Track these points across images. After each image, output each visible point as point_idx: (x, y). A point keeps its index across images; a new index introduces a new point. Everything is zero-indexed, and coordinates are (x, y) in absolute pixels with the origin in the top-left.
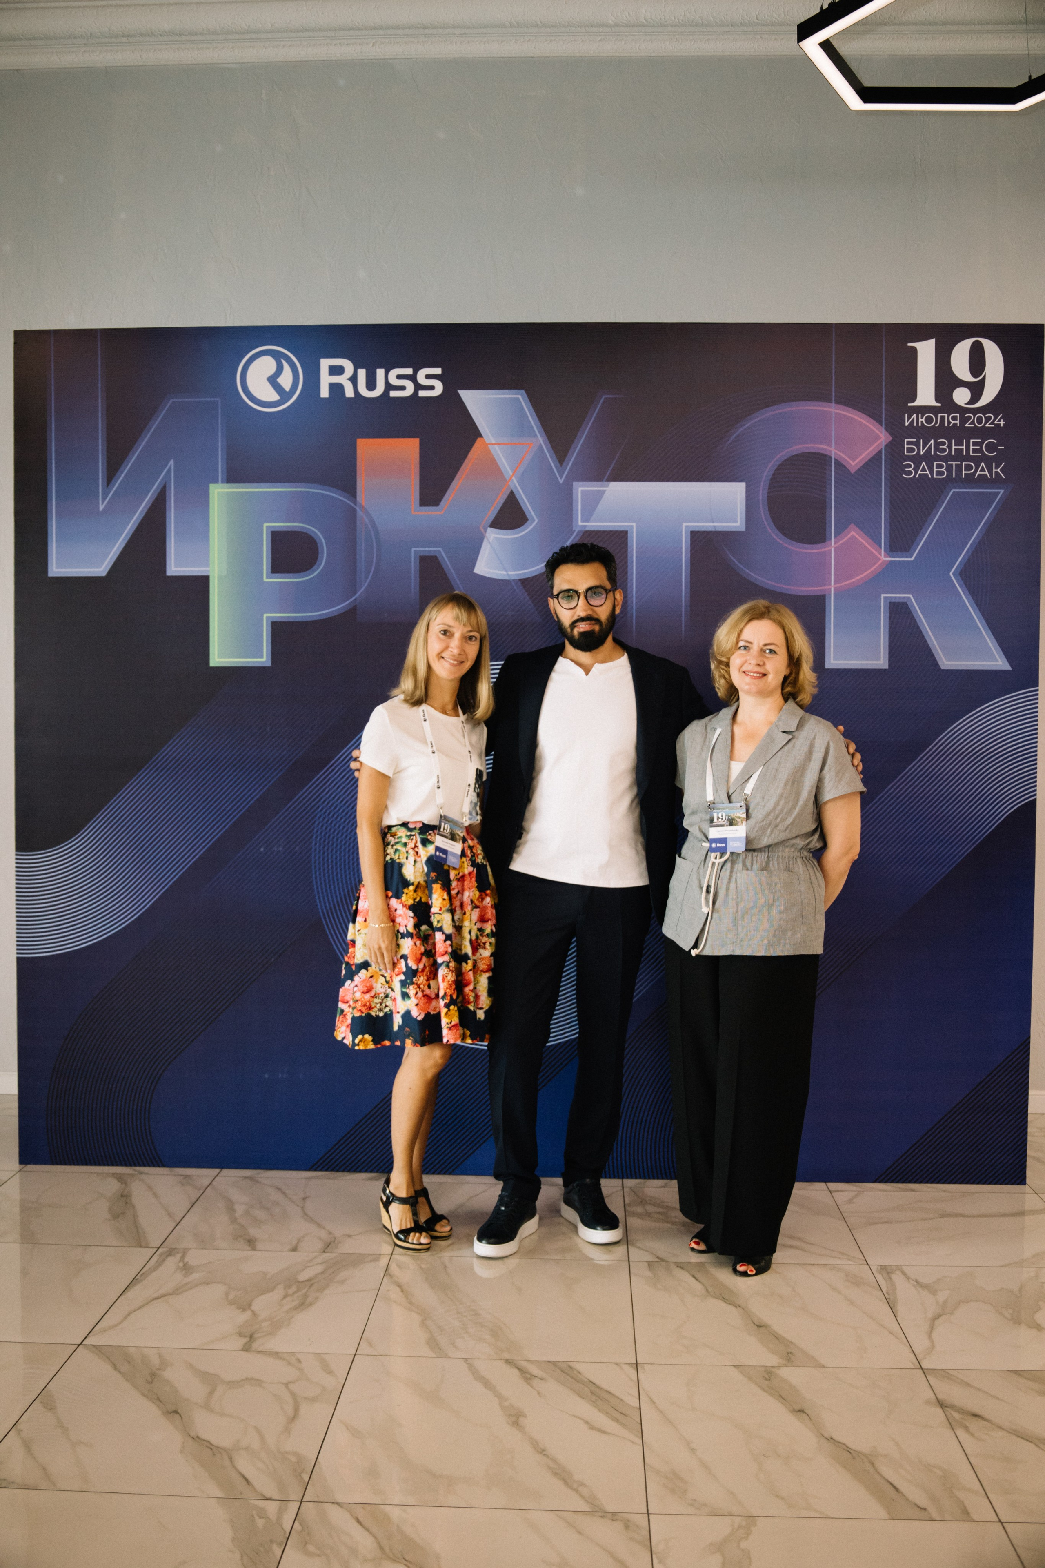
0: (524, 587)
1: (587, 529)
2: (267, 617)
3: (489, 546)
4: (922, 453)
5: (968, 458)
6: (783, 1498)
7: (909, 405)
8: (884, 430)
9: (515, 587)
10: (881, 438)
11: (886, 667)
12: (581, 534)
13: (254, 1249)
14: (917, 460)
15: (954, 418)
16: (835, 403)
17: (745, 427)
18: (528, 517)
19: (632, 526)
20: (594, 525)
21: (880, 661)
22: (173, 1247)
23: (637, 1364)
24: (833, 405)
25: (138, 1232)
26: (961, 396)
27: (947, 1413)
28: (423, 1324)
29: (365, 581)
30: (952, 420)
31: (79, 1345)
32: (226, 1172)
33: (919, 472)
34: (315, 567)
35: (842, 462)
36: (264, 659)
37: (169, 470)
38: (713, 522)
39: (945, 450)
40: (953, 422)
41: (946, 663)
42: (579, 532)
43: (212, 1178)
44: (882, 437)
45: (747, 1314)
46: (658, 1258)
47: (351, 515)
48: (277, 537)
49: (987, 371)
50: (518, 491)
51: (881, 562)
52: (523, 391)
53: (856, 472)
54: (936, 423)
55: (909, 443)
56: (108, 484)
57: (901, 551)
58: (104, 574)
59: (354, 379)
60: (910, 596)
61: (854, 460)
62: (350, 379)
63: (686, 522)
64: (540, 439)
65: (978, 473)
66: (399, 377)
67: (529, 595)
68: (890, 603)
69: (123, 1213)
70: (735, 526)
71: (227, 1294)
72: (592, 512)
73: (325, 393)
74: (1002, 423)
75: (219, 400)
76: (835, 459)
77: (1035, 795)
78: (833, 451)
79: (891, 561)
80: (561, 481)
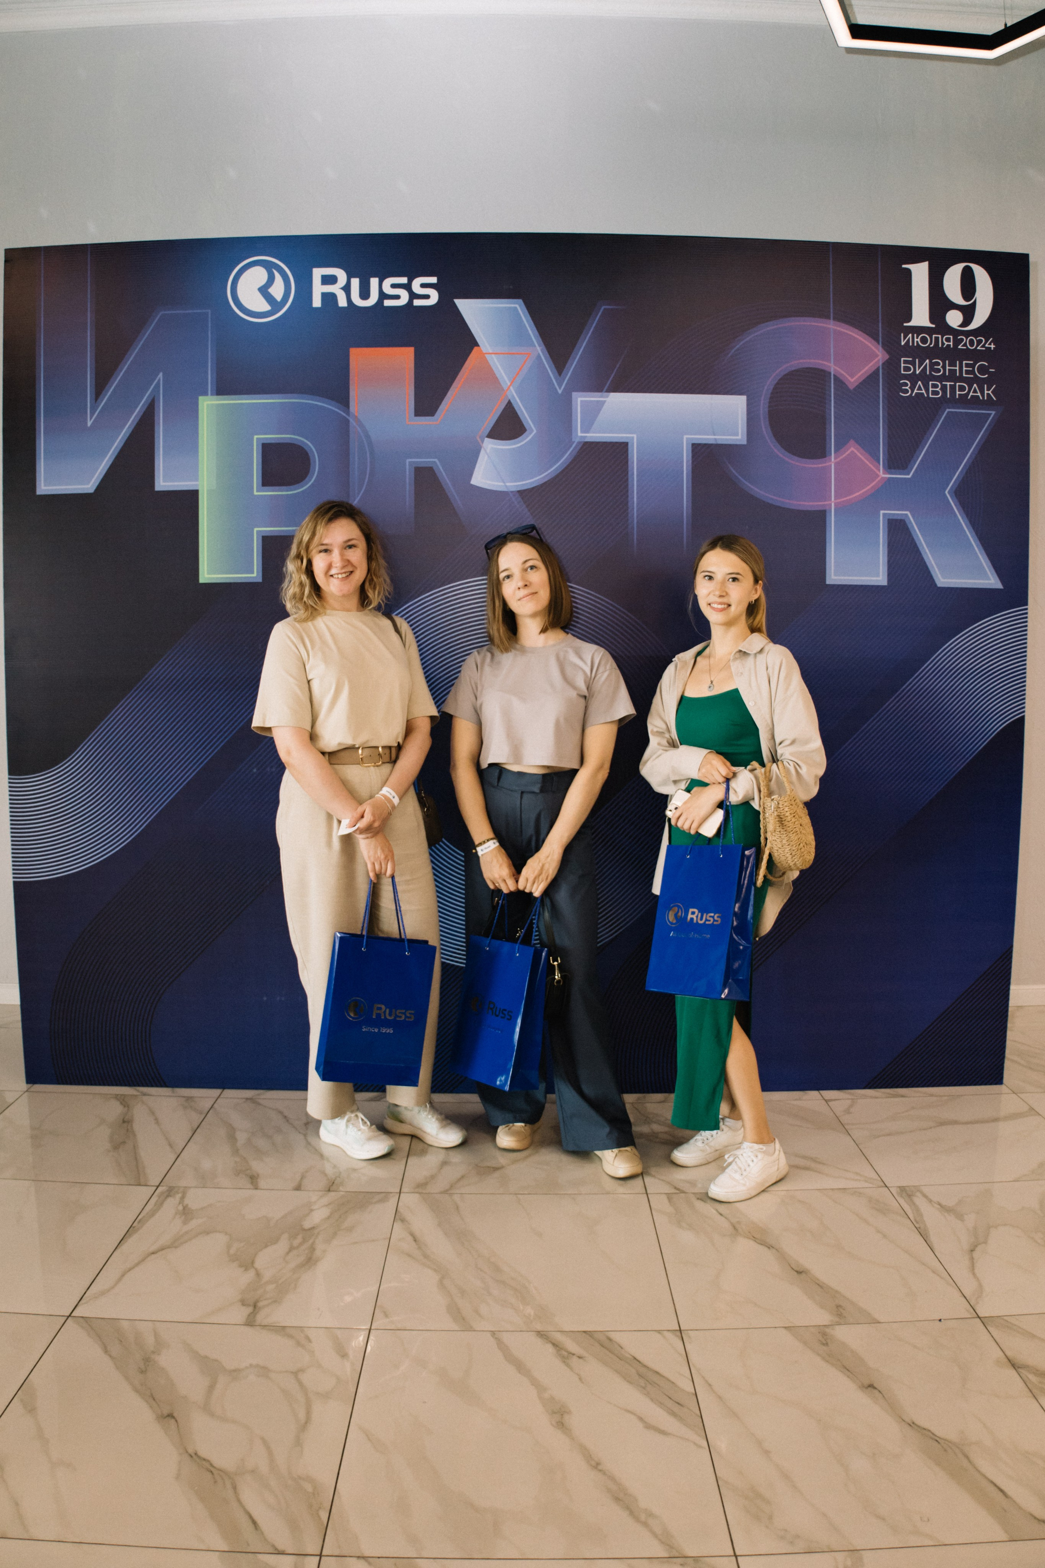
0: (522, 498)
1: (586, 440)
2: (257, 531)
3: (486, 457)
4: (918, 372)
5: (961, 379)
6: (884, 1519)
7: (905, 324)
8: (880, 348)
9: (514, 499)
10: (877, 356)
11: (885, 583)
12: (582, 444)
13: (256, 1189)
14: (914, 379)
15: (948, 340)
16: (834, 319)
17: (745, 340)
18: (527, 428)
19: (633, 438)
20: (595, 435)
21: (880, 578)
22: (171, 1185)
23: (680, 1330)
24: (832, 321)
25: (137, 1167)
26: (954, 319)
27: (1023, 1376)
28: (441, 1285)
29: (359, 494)
30: (946, 341)
31: (68, 1317)
32: (230, 1093)
33: (916, 391)
34: (307, 479)
35: (841, 378)
36: (255, 575)
37: (158, 384)
38: (714, 435)
39: (939, 371)
40: (946, 343)
41: (943, 580)
42: (579, 443)
43: (214, 1100)
44: (880, 355)
45: (783, 1257)
46: (675, 1188)
47: (345, 424)
48: (267, 449)
49: (977, 295)
50: (516, 401)
51: (879, 478)
52: (520, 301)
53: (855, 389)
54: (930, 343)
55: (905, 362)
56: (96, 399)
57: (899, 468)
58: (92, 491)
59: (347, 289)
60: (908, 513)
61: (852, 376)
62: (342, 289)
63: (688, 434)
64: (538, 349)
65: (971, 394)
66: (394, 286)
67: (527, 506)
68: (889, 520)
69: (124, 1143)
70: (737, 439)
71: (229, 1247)
72: (592, 423)
73: (317, 302)
74: (992, 346)
75: (209, 311)
76: (834, 375)
77: (1024, 712)
78: (833, 368)
79: (890, 478)
80: (560, 391)
